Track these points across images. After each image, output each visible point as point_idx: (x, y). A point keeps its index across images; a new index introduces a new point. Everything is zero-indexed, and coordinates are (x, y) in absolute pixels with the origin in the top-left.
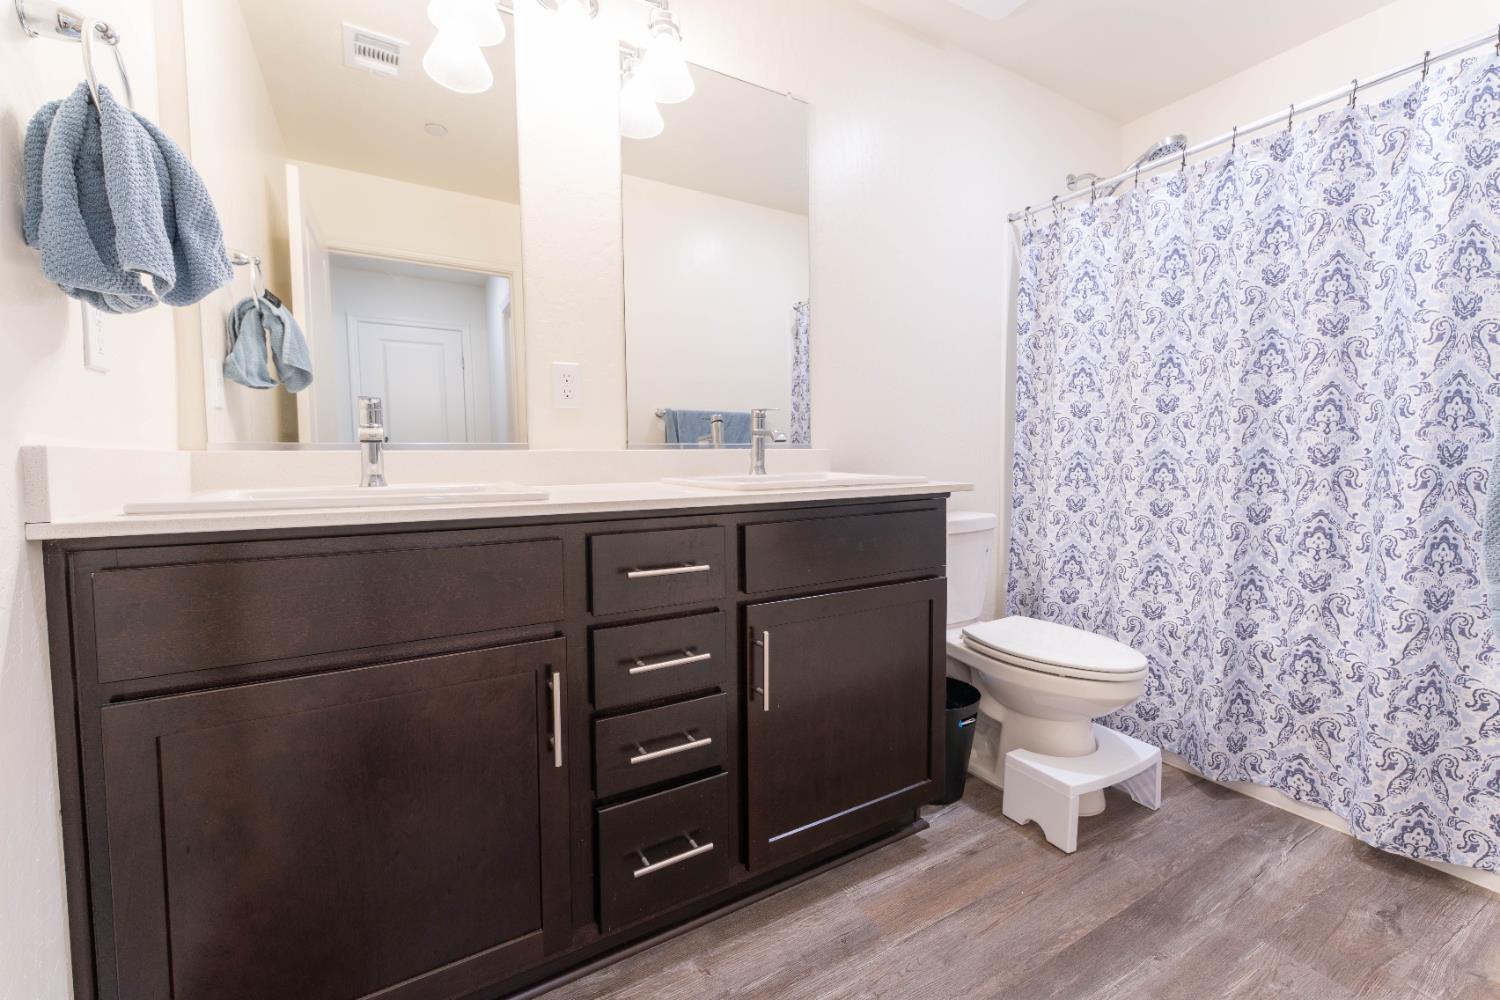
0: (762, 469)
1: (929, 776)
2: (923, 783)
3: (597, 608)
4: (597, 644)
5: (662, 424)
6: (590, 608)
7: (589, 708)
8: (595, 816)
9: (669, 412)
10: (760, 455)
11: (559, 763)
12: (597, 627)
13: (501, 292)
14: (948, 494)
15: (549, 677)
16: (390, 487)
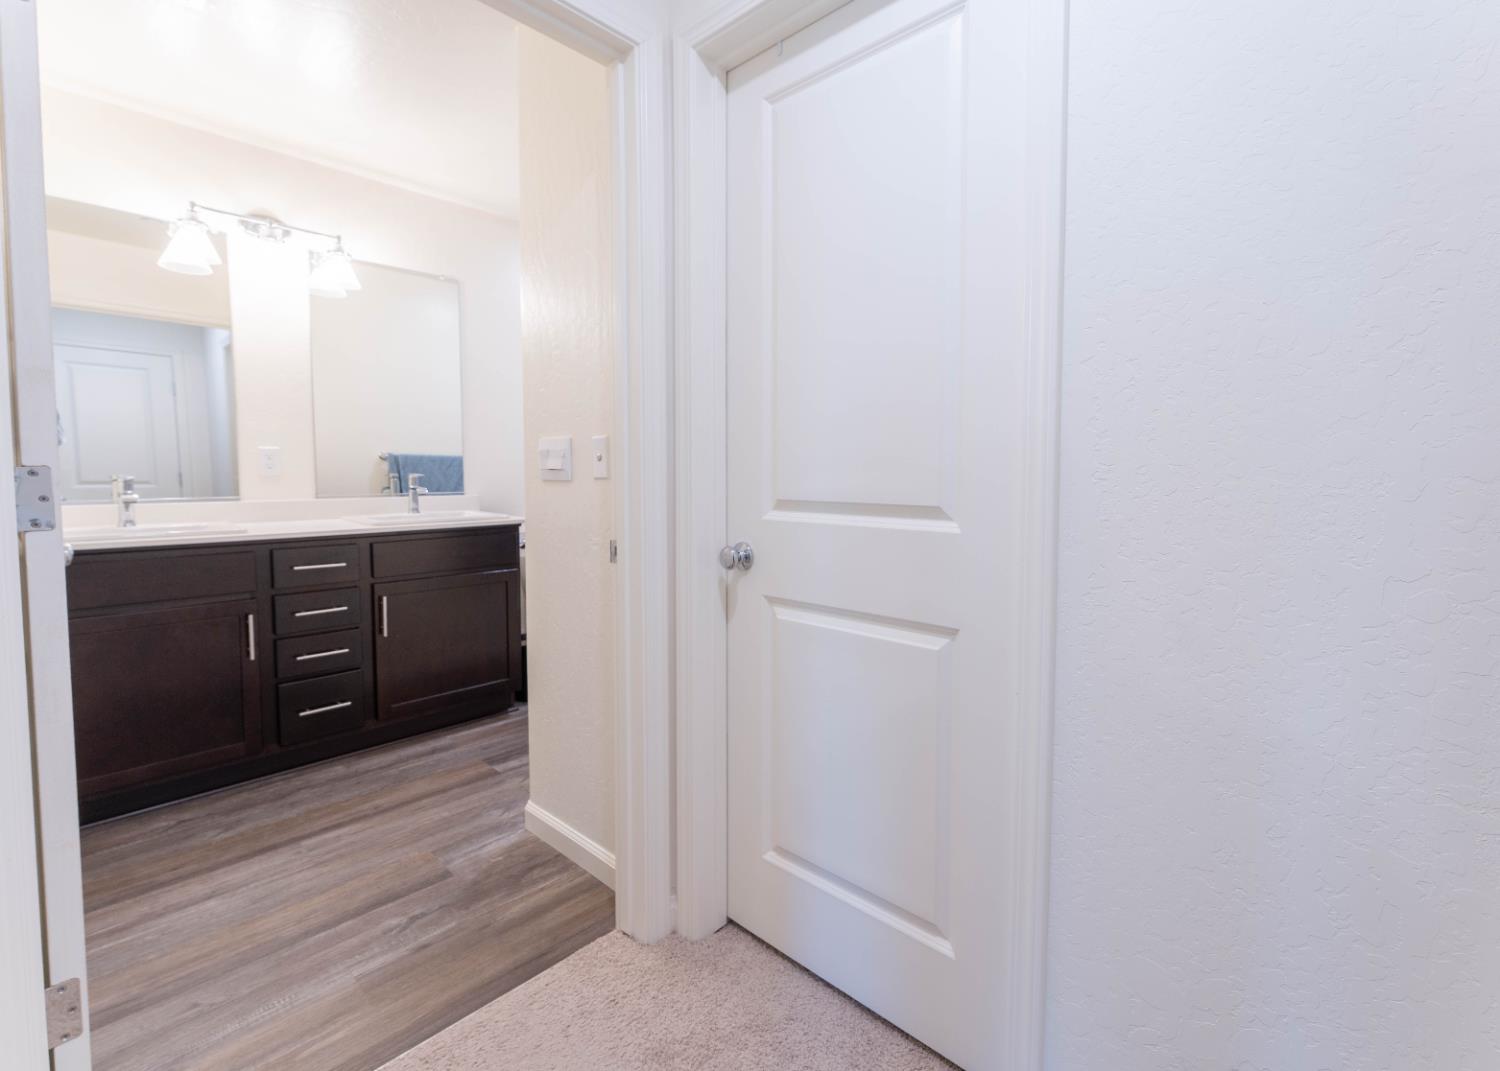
0: (416, 510)
1: (508, 676)
2: (503, 680)
3: (276, 585)
4: (277, 603)
5: (385, 466)
6: (273, 586)
7: (273, 637)
8: (277, 688)
9: (391, 455)
10: (415, 500)
11: (252, 657)
12: (276, 595)
13: (218, 337)
14: (520, 525)
15: (247, 618)
16: (139, 526)
